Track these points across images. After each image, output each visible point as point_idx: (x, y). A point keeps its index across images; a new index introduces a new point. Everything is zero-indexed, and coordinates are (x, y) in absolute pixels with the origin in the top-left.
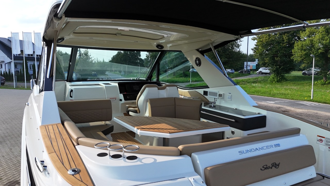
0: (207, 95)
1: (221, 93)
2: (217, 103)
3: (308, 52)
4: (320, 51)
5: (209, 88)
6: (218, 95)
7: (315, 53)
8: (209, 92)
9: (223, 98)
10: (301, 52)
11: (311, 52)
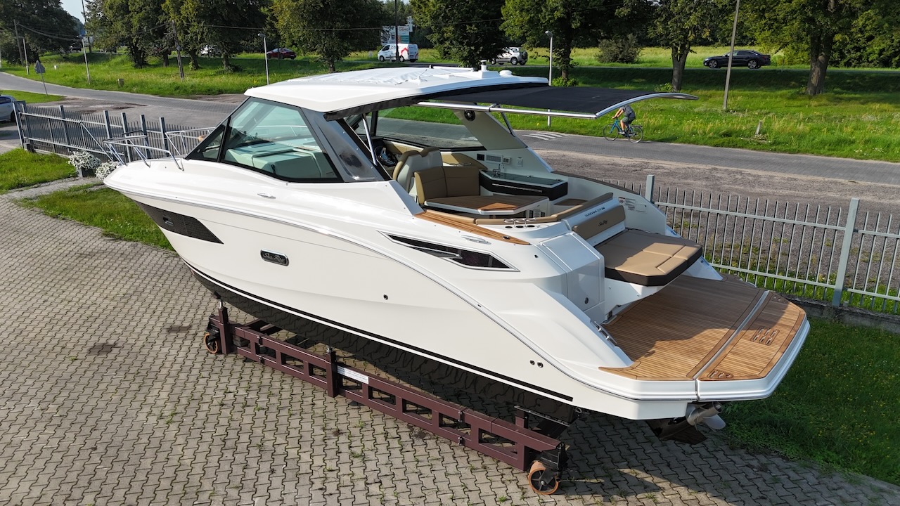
0: (483, 160)
1: (508, 157)
2: (502, 171)
3: (534, 17)
4: (557, 14)
5: (486, 150)
6: (502, 160)
7: (547, 18)
8: (487, 156)
9: (510, 164)
10: (522, 16)
11: (540, 15)
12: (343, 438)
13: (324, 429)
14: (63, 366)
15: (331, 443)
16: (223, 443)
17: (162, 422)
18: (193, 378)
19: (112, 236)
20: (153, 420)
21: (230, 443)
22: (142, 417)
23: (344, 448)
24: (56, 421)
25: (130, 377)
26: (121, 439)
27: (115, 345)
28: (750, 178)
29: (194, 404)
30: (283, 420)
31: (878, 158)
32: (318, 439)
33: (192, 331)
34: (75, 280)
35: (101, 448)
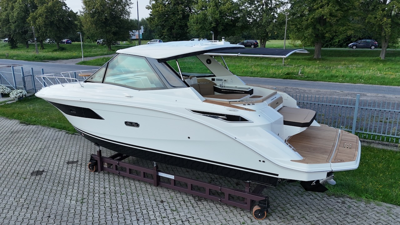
0: (214, 81)
1: (226, 79)
2: (224, 85)
5: (216, 76)
6: (223, 80)
8: (216, 79)
9: (227, 82)
12: (165, 204)
13: (156, 200)
14: (21, 182)
15: (161, 206)
16: (111, 210)
17: (79, 203)
18: (87, 183)
19: (24, 123)
20: (73, 202)
21: (114, 210)
22: (68, 201)
23: (167, 208)
24: (26, 206)
25: (56, 184)
26: (61, 212)
27: (43, 171)
28: (302, 91)
29: (91, 194)
30: (136, 198)
31: (348, 82)
32: (155, 205)
33: (79, 163)
34: (13, 143)
35: (52, 216)
